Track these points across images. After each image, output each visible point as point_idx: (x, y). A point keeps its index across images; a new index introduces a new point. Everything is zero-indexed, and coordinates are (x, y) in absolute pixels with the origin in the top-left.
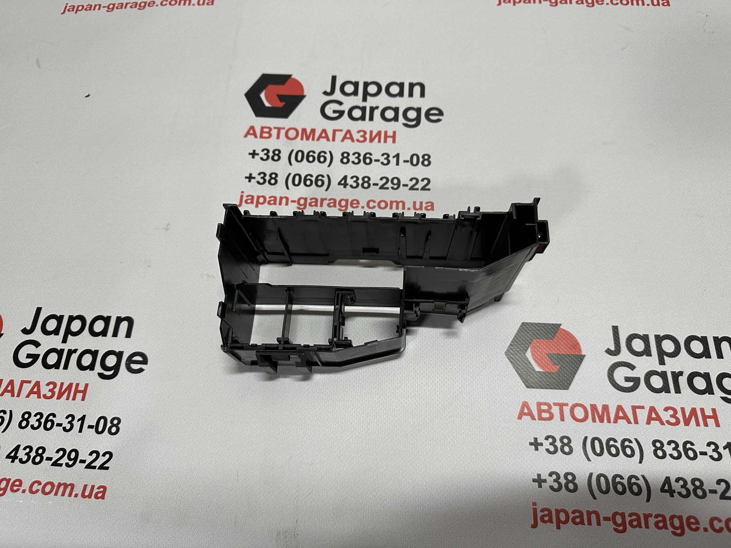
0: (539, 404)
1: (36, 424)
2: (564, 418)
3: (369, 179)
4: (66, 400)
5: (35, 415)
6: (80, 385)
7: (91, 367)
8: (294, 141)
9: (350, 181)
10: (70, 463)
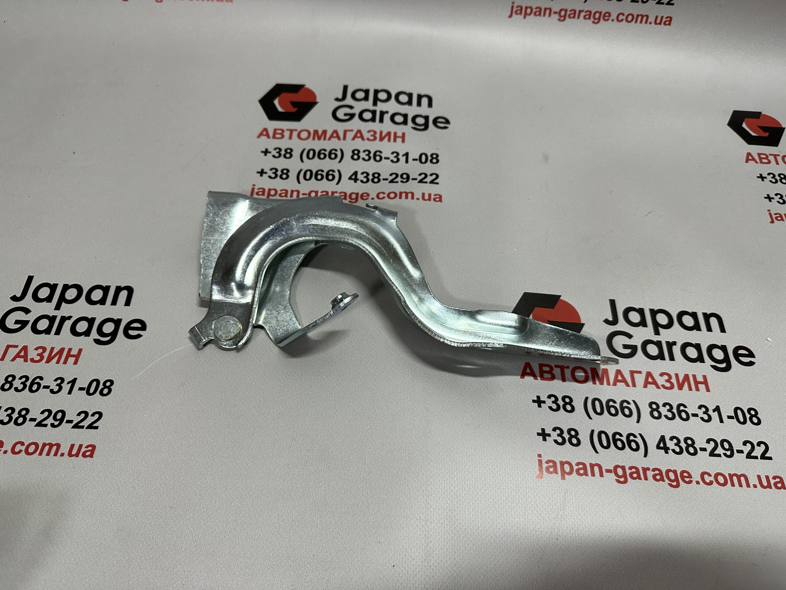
0: (541, 366)
1: (21, 387)
2: (565, 379)
3: (379, 175)
4: (56, 364)
5: (20, 378)
6: (73, 350)
7: (87, 333)
8: (306, 141)
9: (360, 177)
10: (56, 423)
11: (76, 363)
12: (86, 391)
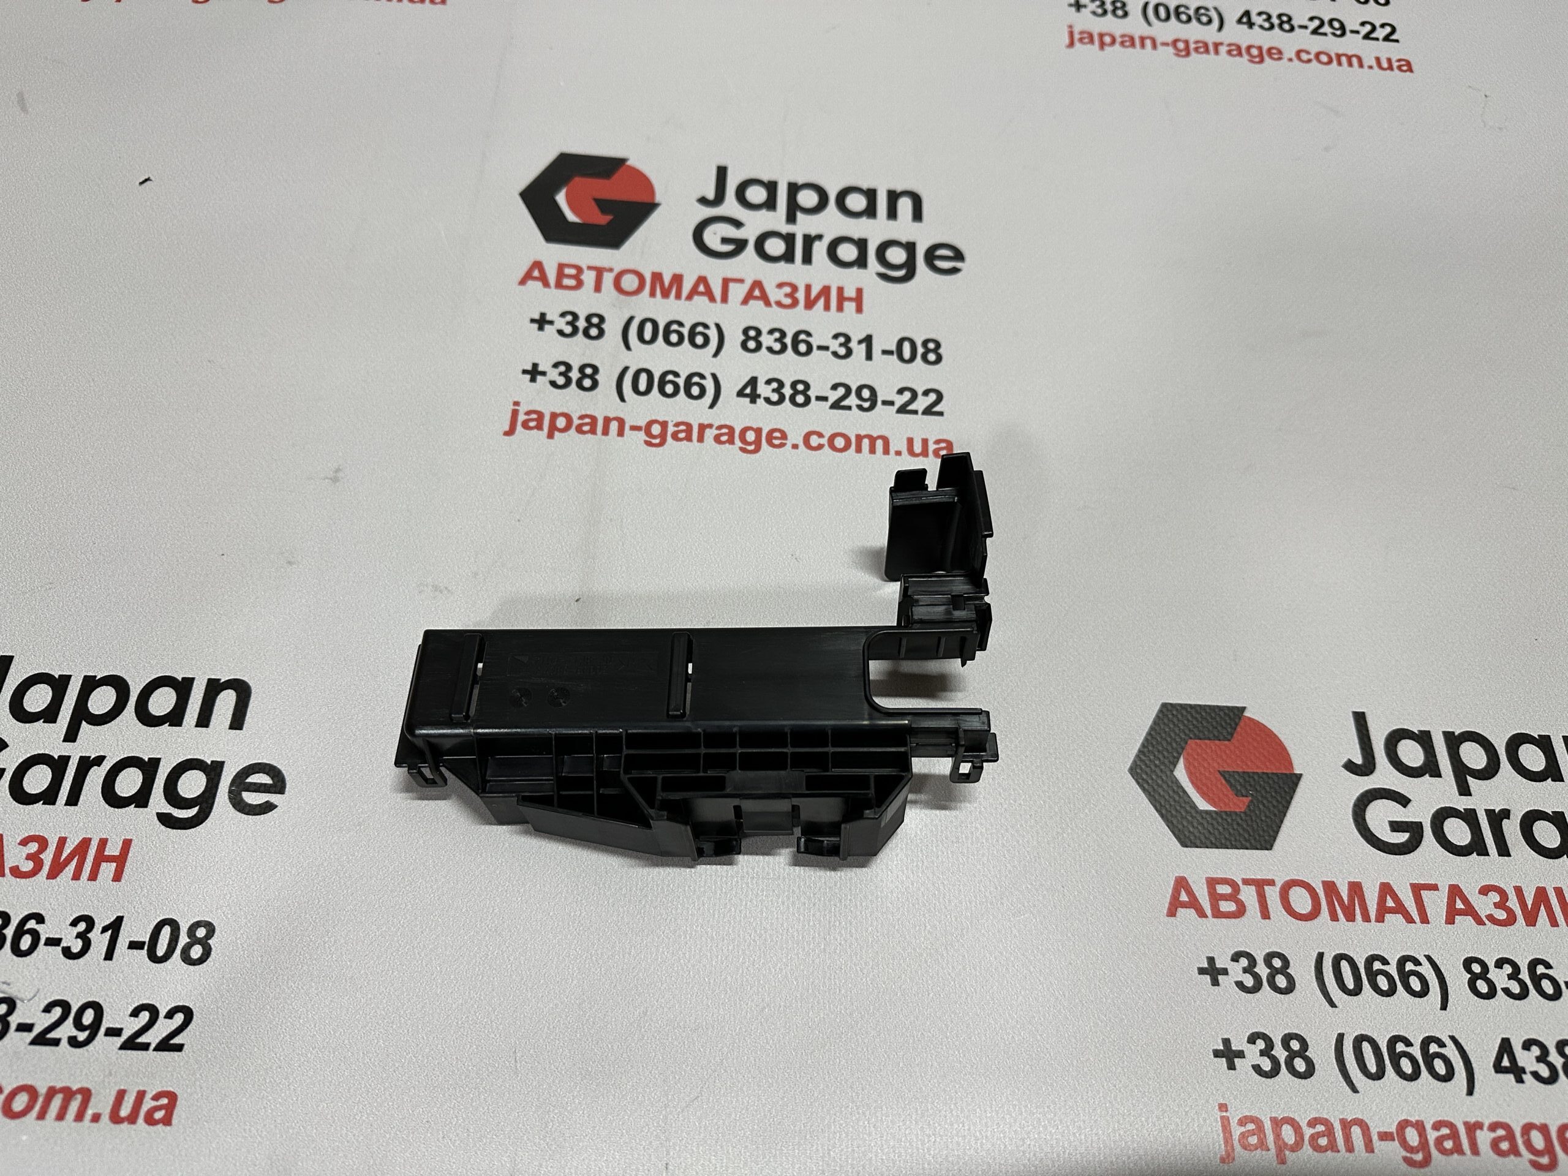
0: (1212, 883)
2: (1268, 912)
3: (807, 386)
4: (72, 879)
6: (109, 844)
8: (634, 298)
9: (764, 390)
10: (82, 1036)
11: (117, 877)
12: (148, 950)
